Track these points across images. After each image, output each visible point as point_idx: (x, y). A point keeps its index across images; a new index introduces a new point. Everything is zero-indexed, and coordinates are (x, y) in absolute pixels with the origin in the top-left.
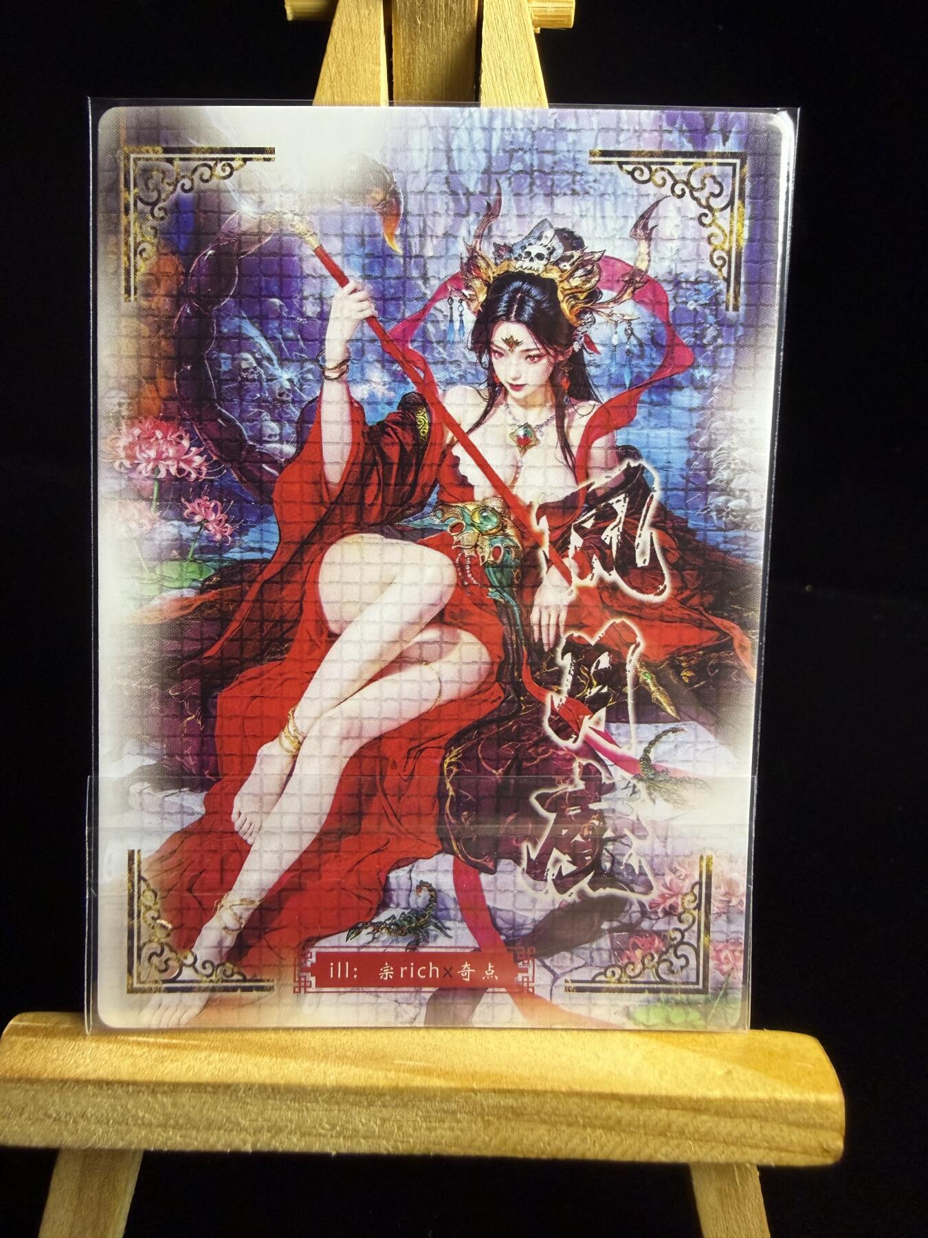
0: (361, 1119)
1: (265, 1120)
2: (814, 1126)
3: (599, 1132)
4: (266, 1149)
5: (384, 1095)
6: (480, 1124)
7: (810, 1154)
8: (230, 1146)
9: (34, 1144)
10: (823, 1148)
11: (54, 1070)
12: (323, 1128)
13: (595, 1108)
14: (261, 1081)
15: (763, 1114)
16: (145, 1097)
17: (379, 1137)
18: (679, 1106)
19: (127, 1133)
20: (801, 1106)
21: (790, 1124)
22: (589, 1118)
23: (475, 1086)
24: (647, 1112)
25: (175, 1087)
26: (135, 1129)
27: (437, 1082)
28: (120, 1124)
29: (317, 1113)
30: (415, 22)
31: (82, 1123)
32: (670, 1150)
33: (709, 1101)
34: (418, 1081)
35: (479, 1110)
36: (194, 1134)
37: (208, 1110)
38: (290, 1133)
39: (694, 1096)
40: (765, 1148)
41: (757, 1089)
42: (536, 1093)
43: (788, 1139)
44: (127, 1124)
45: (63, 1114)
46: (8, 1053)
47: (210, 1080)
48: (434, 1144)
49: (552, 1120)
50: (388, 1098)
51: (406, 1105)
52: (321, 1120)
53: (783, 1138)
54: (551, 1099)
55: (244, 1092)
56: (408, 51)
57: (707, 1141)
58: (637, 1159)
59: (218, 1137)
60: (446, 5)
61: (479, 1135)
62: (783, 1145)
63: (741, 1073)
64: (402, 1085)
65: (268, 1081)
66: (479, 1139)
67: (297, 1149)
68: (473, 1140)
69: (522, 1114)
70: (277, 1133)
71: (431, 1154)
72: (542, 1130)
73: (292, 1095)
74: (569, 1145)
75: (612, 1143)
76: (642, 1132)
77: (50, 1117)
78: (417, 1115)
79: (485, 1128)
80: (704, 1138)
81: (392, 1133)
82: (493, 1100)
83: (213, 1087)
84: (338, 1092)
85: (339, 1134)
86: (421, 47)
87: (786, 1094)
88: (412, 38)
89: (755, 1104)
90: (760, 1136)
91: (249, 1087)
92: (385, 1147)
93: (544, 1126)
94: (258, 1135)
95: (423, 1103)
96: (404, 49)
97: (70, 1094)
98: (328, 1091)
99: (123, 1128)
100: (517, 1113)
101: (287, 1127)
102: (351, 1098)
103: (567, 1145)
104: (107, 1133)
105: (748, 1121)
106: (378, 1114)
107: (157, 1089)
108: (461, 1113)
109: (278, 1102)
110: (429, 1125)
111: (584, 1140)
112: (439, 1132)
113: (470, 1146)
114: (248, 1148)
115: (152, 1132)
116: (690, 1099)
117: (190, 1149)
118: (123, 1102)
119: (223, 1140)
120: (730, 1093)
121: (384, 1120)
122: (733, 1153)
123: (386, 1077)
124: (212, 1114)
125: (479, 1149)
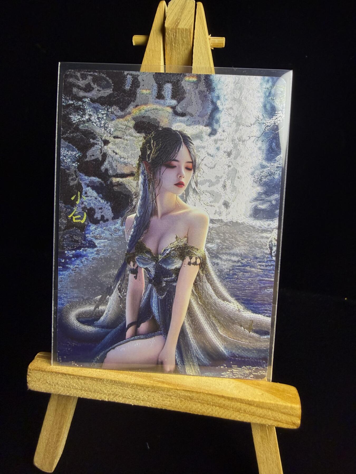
0: (141, 394)
1: (112, 391)
2: (290, 415)
3: (217, 408)
4: (112, 401)
5: (149, 387)
6: (179, 401)
7: (289, 424)
8: (101, 398)
9: (42, 391)
10: (292, 422)
11: (49, 369)
12: (130, 396)
13: (216, 400)
14: (111, 379)
15: (273, 408)
16: (76, 380)
17: (147, 401)
18: (244, 402)
19: (70, 391)
20: (286, 407)
21: (282, 413)
22: (214, 403)
23: (178, 388)
24: (233, 403)
25: (85, 378)
26: (73, 390)
27: (166, 386)
28: (68, 387)
29: (128, 391)
30: (172, 45)
31: (57, 386)
32: (241, 417)
33: (254, 402)
34: (160, 385)
35: (179, 396)
36: (90, 393)
37: (95, 386)
38: (119, 396)
39: (250, 399)
40: (273, 420)
41: (271, 400)
42: (197, 392)
43: (281, 418)
44: (70, 388)
45: (51, 382)
46: (36, 362)
47: (96, 377)
48: (164, 405)
49: (203, 402)
50: (150, 389)
51: (155, 392)
52: (129, 393)
53: (279, 417)
54: (202, 395)
55: (106, 382)
56: (170, 54)
57: (253, 415)
58: (230, 419)
59: (97, 395)
60: (182, 39)
61: (178, 404)
62: (279, 420)
63: (267, 394)
64: (154, 385)
65: (113, 379)
66: (179, 406)
67: (121, 402)
68: (176, 406)
69: (193, 399)
70: (115, 396)
71: (163, 409)
72: (199, 405)
73: (120, 385)
74: (208, 411)
75: (222, 412)
76: (232, 409)
77: (47, 383)
78: (159, 395)
79: (181, 402)
80: (253, 414)
81: (151, 400)
82: (183, 393)
83: (96, 379)
84: (135, 385)
85: (135, 399)
86: (174, 53)
87: (281, 403)
88: (171, 49)
89: (270, 405)
90: (271, 415)
91: (107, 380)
92: (148, 405)
93: (199, 404)
94: (110, 396)
95: (161, 392)
96: (169, 54)
97: (54, 376)
98: (131, 384)
99: (69, 389)
100: (191, 399)
101: (118, 394)
102: (139, 387)
103: (207, 411)
104: (64, 390)
105: (267, 410)
106: (147, 394)
107: (80, 378)
108: (173, 396)
109: (116, 386)
110: (163, 399)
111: (212, 410)
112: (166, 402)
113: (176, 408)
114: (106, 400)
115: (78, 391)
116: (248, 400)
117: (88, 398)
118: (69, 381)
119: (99, 397)
120: (262, 400)
121: (149, 396)
122: (262, 420)
123: (150, 382)
124: (96, 387)
125: (178, 409)
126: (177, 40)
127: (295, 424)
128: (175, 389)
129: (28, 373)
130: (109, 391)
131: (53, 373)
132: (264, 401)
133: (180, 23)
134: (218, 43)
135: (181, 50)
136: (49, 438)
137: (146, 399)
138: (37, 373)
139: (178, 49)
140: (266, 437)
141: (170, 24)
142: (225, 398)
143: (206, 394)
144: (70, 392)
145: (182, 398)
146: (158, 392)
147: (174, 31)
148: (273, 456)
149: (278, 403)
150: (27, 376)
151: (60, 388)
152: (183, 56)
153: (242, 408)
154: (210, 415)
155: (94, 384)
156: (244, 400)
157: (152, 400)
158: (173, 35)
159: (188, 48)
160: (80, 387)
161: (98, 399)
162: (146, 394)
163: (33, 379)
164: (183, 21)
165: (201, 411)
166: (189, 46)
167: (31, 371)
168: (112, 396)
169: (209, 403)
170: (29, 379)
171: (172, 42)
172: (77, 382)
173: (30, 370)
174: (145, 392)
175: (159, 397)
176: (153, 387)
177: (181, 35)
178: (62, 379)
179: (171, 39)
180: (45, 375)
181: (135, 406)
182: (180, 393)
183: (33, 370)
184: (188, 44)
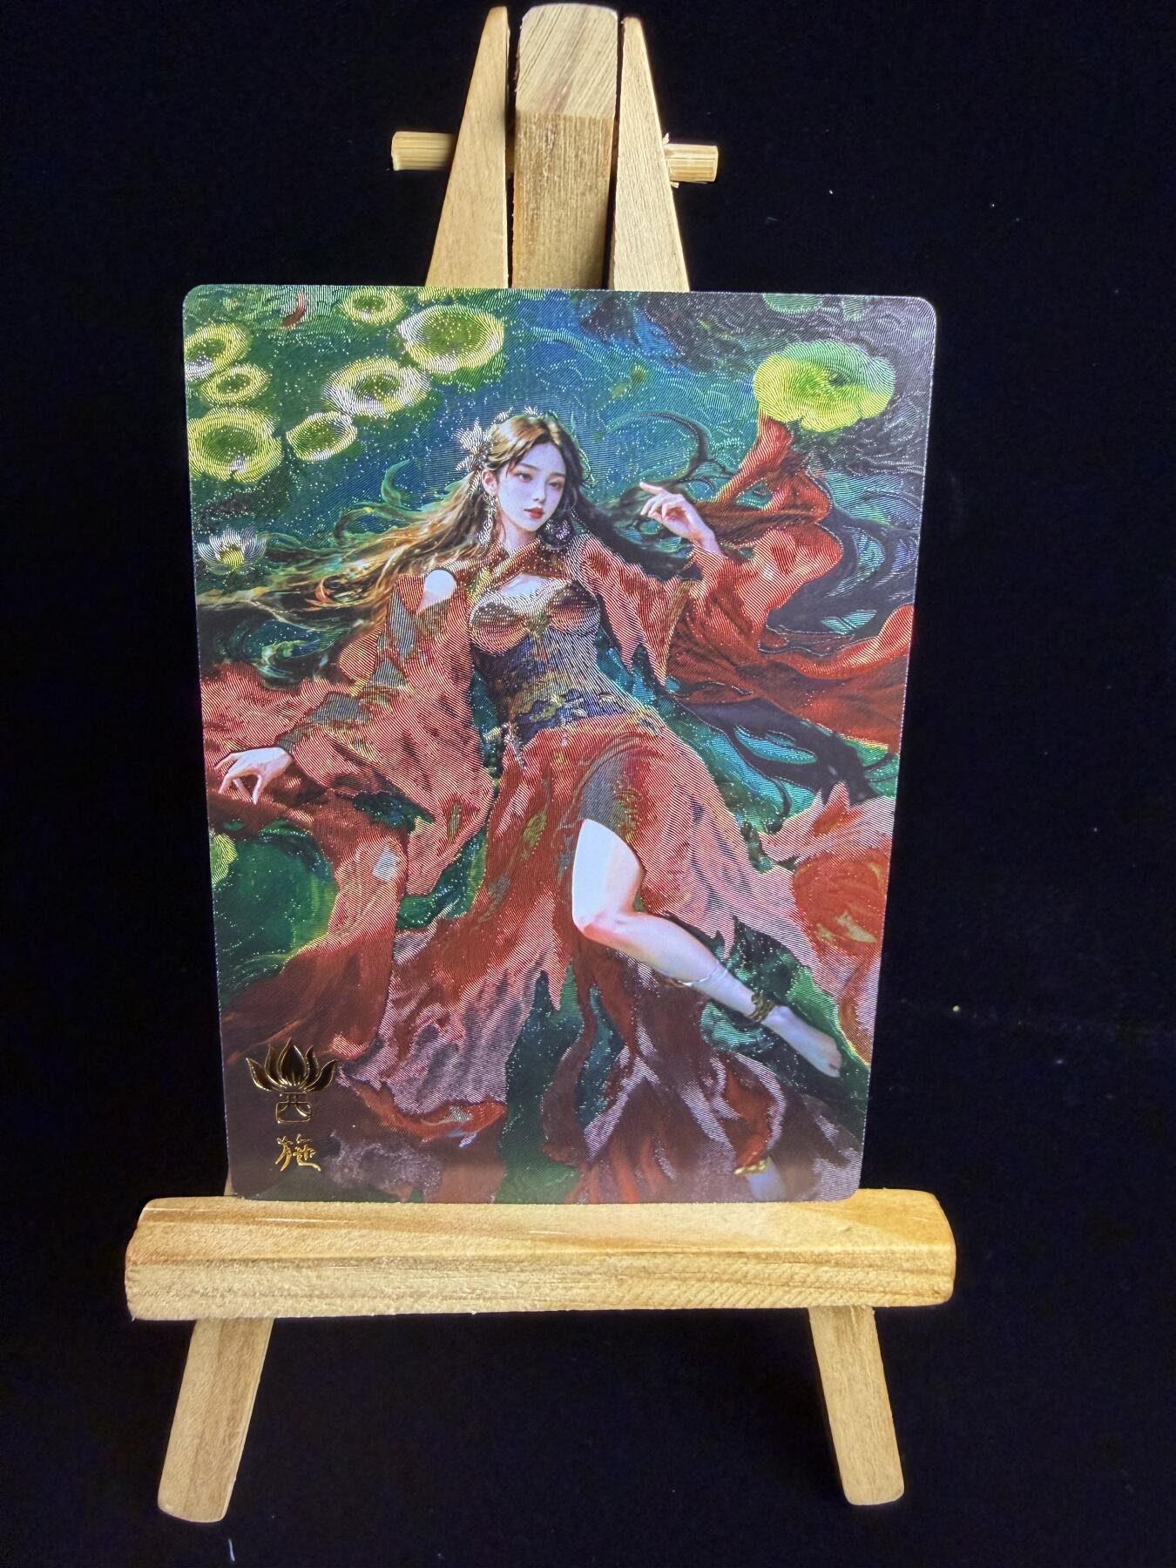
126: (559, 159)
127: (938, 1293)
128: (601, 1254)
129: (128, 1273)
130: (399, 1288)
131: (212, 1262)
132: (857, 1249)
133: (570, 99)
134: (696, 168)
135: (572, 193)
136: (203, 1432)
137: (515, 1291)
138: (160, 1270)
139: (560, 191)
140: (849, 1328)
141: (533, 100)
142: (748, 1258)
143: (693, 1254)
144: (275, 1307)
145: (621, 1275)
146: (550, 1270)
147: (550, 126)
148: (868, 1371)
149: (894, 1248)
150: (126, 1282)
151: (240, 1299)
152: (576, 215)
153: (796, 1277)
154: (705, 1306)
155: (349, 1275)
156: (800, 1254)
157: (534, 1291)
158: (547, 141)
159: (596, 188)
160: (307, 1289)
161: (364, 1313)
162: (513, 1280)
163: (148, 1289)
164: (579, 92)
165: (679, 1301)
166: (600, 179)
167: (140, 1267)
168: (408, 1298)
169: (699, 1275)
170: (136, 1290)
171: (539, 165)
172: (294, 1277)
173: (135, 1263)
174: (510, 1273)
175: (555, 1281)
176: (535, 1259)
177: (572, 140)
178: (244, 1276)
179: (539, 155)
180: (186, 1273)
181: (479, 1315)
182: (617, 1262)
183: (143, 1263)
184: (597, 170)
